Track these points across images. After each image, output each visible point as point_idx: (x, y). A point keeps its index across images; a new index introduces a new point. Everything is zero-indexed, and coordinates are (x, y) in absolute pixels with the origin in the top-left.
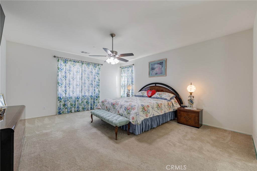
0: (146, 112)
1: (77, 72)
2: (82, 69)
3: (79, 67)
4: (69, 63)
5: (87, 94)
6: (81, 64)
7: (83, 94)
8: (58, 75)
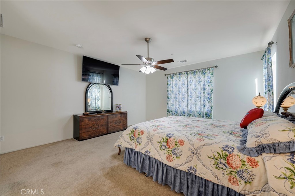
0: (169, 149)
1: (183, 84)
2: (188, 80)
3: (184, 79)
4: (175, 77)
5: (193, 109)
6: (186, 75)
7: (189, 109)
8: (168, 90)
